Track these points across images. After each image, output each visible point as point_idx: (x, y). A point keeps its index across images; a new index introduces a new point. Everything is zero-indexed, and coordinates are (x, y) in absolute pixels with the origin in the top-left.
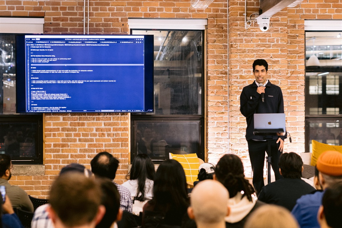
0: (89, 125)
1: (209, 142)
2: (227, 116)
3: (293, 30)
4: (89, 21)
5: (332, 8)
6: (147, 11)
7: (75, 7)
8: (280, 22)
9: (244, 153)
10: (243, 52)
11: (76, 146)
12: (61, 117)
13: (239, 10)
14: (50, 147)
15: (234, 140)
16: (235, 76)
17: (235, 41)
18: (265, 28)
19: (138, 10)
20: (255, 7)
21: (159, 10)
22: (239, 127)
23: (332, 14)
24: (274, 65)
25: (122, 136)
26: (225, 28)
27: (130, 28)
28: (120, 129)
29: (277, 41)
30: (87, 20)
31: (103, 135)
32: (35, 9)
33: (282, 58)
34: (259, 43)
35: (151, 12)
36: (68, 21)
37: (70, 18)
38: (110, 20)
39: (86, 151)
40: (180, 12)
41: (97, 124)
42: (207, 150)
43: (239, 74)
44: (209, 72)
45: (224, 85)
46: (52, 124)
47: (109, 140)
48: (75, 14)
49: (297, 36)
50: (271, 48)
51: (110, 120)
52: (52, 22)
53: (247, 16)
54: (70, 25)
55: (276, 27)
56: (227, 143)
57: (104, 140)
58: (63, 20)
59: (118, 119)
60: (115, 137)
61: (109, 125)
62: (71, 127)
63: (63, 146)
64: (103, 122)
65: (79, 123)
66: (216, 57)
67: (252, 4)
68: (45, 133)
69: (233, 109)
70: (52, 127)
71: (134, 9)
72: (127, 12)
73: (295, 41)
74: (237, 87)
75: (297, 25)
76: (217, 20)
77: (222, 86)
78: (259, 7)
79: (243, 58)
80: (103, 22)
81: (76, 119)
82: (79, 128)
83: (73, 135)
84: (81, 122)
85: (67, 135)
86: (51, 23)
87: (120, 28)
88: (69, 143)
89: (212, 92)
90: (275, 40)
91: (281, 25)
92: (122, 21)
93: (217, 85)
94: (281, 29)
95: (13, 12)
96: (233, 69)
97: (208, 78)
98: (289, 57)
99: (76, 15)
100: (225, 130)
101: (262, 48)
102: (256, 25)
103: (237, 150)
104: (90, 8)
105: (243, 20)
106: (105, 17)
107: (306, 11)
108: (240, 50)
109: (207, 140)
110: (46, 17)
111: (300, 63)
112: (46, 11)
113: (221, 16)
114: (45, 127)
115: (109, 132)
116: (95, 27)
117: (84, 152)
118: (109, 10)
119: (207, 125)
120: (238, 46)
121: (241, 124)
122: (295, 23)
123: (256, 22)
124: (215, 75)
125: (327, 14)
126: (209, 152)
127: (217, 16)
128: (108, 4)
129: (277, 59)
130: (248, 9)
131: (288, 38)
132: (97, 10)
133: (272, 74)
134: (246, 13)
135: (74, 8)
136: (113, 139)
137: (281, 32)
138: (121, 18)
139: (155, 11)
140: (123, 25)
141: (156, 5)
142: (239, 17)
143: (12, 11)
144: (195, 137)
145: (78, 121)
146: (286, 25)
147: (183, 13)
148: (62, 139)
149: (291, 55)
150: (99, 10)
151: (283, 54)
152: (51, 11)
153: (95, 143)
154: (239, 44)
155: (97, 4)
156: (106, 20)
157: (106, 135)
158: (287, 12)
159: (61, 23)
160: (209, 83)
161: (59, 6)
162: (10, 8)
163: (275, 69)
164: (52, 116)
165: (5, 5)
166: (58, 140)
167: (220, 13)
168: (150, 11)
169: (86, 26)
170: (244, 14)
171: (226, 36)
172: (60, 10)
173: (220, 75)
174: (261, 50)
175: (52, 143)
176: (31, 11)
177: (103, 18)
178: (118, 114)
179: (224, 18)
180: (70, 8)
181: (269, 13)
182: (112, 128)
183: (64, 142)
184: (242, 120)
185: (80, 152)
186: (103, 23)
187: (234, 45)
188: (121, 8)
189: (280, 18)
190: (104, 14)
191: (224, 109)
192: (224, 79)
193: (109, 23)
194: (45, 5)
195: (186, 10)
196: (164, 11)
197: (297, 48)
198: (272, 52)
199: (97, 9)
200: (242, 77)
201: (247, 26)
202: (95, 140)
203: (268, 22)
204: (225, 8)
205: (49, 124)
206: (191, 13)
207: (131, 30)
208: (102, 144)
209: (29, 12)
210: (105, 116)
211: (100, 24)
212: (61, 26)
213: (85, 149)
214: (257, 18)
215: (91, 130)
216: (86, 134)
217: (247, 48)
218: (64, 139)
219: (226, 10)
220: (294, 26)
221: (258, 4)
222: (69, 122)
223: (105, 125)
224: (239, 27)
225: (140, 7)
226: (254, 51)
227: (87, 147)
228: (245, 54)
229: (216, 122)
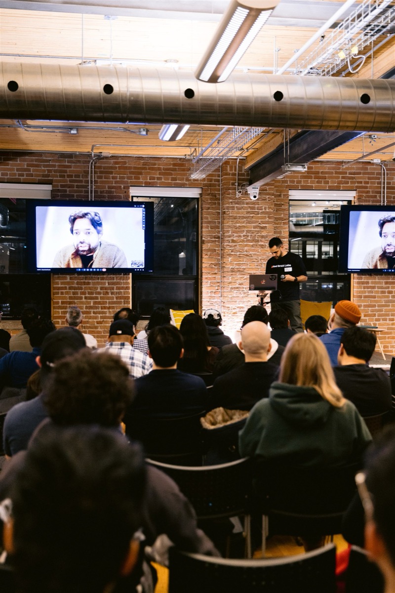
0: (94, 284)
1: (203, 300)
2: (220, 277)
3: (279, 199)
4: (94, 188)
5: (313, 179)
6: (147, 179)
7: (81, 175)
8: (267, 192)
9: (235, 310)
10: (235, 219)
11: (82, 303)
12: (68, 277)
13: (232, 180)
14: (58, 304)
15: (227, 298)
16: (228, 240)
17: (228, 208)
18: (255, 197)
19: (139, 179)
20: (245, 177)
21: (158, 179)
22: (231, 286)
23: (313, 185)
24: (262, 230)
25: (124, 294)
26: (218, 197)
27: (131, 195)
28: (122, 288)
29: (265, 208)
30: (92, 187)
31: (107, 293)
32: (43, 176)
33: (269, 224)
34: (249, 210)
35: (151, 181)
36: (74, 188)
37: (76, 185)
38: (113, 187)
39: (91, 308)
40: (178, 182)
41: (102, 283)
42: (201, 307)
43: (231, 239)
44: (203, 236)
45: (217, 249)
46: (60, 283)
47: (113, 298)
48: (81, 181)
49: (282, 204)
50: (260, 215)
51: (114, 280)
52: (60, 188)
53: (238, 185)
54: (76, 192)
55: (264, 196)
56: (219, 300)
57: (108, 298)
58: (70, 186)
59: (120, 279)
60: (118, 295)
61: (112, 285)
62: (77, 286)
63: (70, 303)
64: (107, 281)
65: (84, 282)
66: (209, 222)
67: (243, 175)
68: (52, 291)
69: (225, 270)
70: (60, 286)
71: (136, 178)
72: (129, 180)
73: (280, 209)
74: (229, 250)
75: (282, 194)
76: (211, 189)
77: (215, 250)
78: (249, 177)
79: (235, 224)
80: (107, 189)
81: (82, 278)
82: (85, 287)
83: (79, 293)
84: (86, 281)
85: (74, 293)
86: (58, 190)
87: (122, 195)
88: (76, 301)
89: (206, 255)
90: (263, 208)
91: (269, 194)
92: (124, 188)
93: (211, 248)
94: (268, 198)
96: (225, 234)
97: (203, 242)
98: (275, 224)
99: (82, 183)
100: (218, 289)
101: (252, 215)
102: (246, 193)
103: (229, 307)
104: (94, 176)
105: (235, 189)
107: (291, 182)
108: (232, 216)
109: (201, 298)
110: (54, 183)
111: (285, 228)
112: (54, 178)
113: (214, 185)
114: (53, 286)
115: (112, 291)
116: (99, 194)
117: (89, 309)
118: (112, 179)
119: (201, 285)
120: (230, 213)
121: (233, 284)
122: (281, 192)
123: (247, 191)
124: (209, 239)
125: (309, 184)
126: (203, 309)
127: (210, 185)
128: (112, 173)
129: (264, 225)
130: (239, 180)
131: (275, 206)
132: (102, 178)
133: (260, 239)
134: (238, 183)
135: (79, 176)
136: (116, 297)
137: (269, 200)
138: (123, 186)
139: (154, 179)
140: (125, 192)
141: (156, 174)
142: (231, 186)
143: (22, 178)
144: (191, 295)
145: (84, 281)
146: (273, 194)
147: (180, 182)
148: (69, 297)
149: (277, 222)
151: (270, 220)
152: (59, 178)
153: (99, 300)
154: (231, 211)
155: (101, 172)
156: (109, 187)
157: (110, 294)
158: (274, 182)
159: (68, 189)
160: (203, 247)
161: (66, 174)
162: (20, 175)
163: (263, 234)
164: (60, 276)
165: (16, 172)
166: (65, 298)
167: (213, 182)
168: (150, 179)
169: (91, 193)
170: (236, 184)
171: (219, 204)
172: (67, 177)
173: (213, 239)
174: (251, 217)
175: (60, 301)
176: (40, 178)
177: (107, 185)
178: (121, 275)
179: (217, 187)
180: (76, 176)
181: (258, 184)
182: (115, 287)
183: (71, 299)
184: (233, 280)
185: (86, 309)
187: (226, 213)
188: (123, 176)
189: (268, 187)
190: (108, 183)
191: (217, 270)
192: (217, 243)
193: (112, 190)
194: (53, 173)
195: (182, 179)
196: (163, 180)
197: (282, 215)
198: (260, 219)
199: (100, 177)
200: (233, 241)
201: (238, 195)
202: (99, 298)
203: (257, 191)
204: (218, 178)
205: (57, 283)
206: (187, 182)
207: (132, 197)
208: (106, 302)
209: (38, 179)
210: (109, 276)
212: (68, 193)
213: (90, 306)
214: (247, 188)
215: (96, 288)
216: (91, 292)
217: (238, 215)
218: (71, 297)
219: (219, 179)
220: (280, 196)
221: (248, 175)
222: (76, 281)
223: (109, 284)
224: (230, 196)
225: (141, 176)
226: (244, 217)
227: (92, 305)
228: (236, 220)
229: (209, 281)
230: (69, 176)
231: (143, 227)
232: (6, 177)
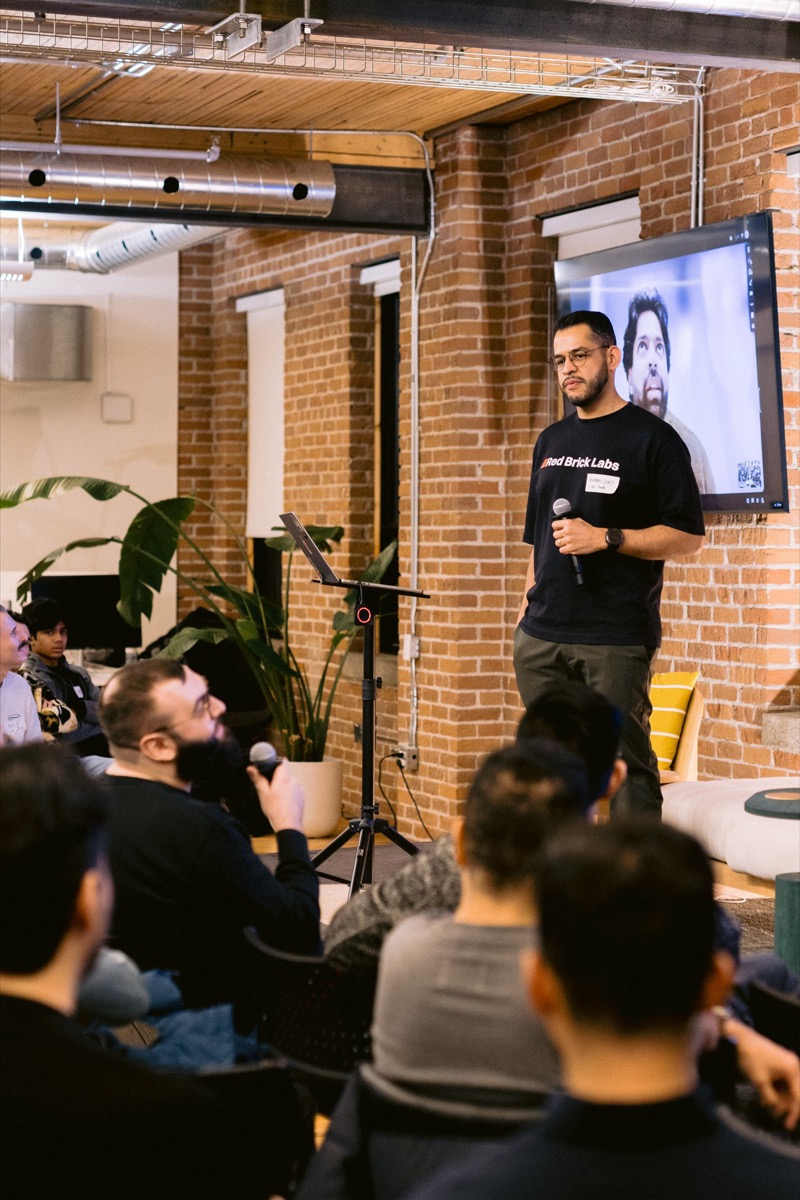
4: (704, 184)
19: (791, 118)
31: (727, 595)
32: (628, 165)
36: (672, 195)
37: (676, 182)
39: (697, 650)
41: (716, 556)
51: (738, 541)
52: (649, 203)
54: (676, 207)
57: (728, 616)
58: (666, 191)
59: (751, 540)
60: (746, 605)
61: (736, 562)
64: (725, 548)
72: (773, 131)
80: (729, 182)
86: (649, 208)
87: (757, 195)
92: (762, 167)
95: (598, 185)
104: (706, 137)
106: (731, 164)
110: (642, 188)
112: (642, 170)
115: (736, 586)
116: (715, 205)
117: (695, 655)
118: (739, 136)
128: (735, 114)
136: (743, 612)
138: (760, 158)
140: (763, 182)
143: (596, 183)
150: (724, 139)
152: (650, 167)
153: (712, 623)
156: (733, 173)
157: (731, 598)
159: (663, 203)
161: (661, 147)
165: (586, 167)
172: (663, 159)
176: (621, 176)
177: (727, 166)
178: (750, 521)
182: (740, 570)
186: (728, 186)
188: (761, 119)
190: (730, 153)
193: (739, 181)
194: (641, 150)
199: (717, 138)
208: (725, 631)
209: (621, 180)
210: (729, 527)
211: (722, 189)
212: (662, 216)
213: (696, 646)
215: (707, 577)
216: (698, 590)
227: (699, 639)
230: (667, 154)
231: (752, 321)
232: (574, 189)
